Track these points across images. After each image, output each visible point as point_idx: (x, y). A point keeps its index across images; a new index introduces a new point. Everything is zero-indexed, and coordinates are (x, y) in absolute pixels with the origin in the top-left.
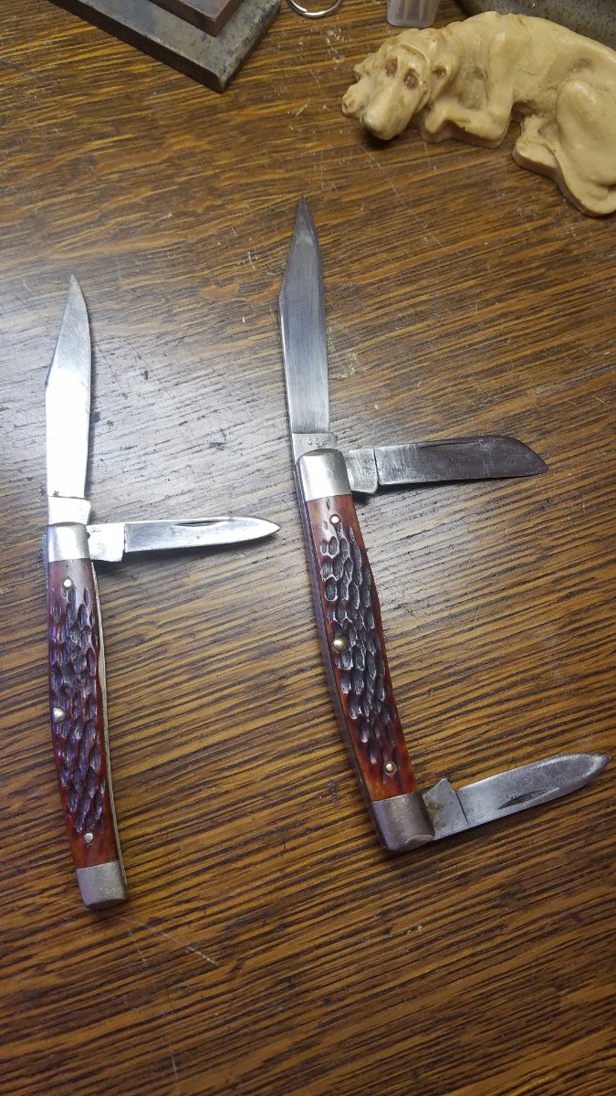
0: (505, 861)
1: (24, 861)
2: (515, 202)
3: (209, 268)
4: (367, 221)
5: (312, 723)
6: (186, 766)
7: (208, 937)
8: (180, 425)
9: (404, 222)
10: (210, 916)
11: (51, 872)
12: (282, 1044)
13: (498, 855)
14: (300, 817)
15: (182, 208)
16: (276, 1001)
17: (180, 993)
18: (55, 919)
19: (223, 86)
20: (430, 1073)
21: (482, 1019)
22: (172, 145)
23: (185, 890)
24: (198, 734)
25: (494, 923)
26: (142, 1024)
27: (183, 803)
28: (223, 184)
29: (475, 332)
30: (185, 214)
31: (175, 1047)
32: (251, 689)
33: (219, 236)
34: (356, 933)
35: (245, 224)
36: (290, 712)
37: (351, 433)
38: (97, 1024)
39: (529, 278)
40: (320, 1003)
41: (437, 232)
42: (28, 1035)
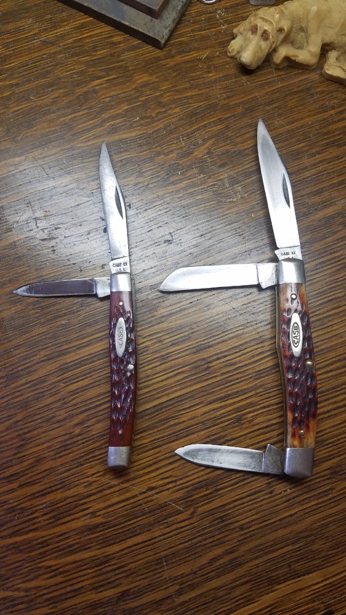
0: (332, 455)
1: (83, 459)
2: (324, 99)
3: (159, 146)
4: (244, 115)
5: (226, 385)
6: (162, 409)
7: (178, 496)
8: (148, 231)
9: (265, 114)
10: (178, 485)
11: (96, 465)
12: (218, 551)
13: (329, 452)
14: (222, 434)
15: (144, 114)
16: (215, 529)
17: (165, 525)
18: (100, 489)
19: (162, 46)
20: (297, 565)
21: (323, 537)
22: (137, 80)
23: (165, 472)
24: (167, 392)
25: (328, 488)
26: (146, 541)
27: (161, 428)
28: (165, 100)
29: (306, 171)
30: (146, 117)
31: (164, 553)
32: (192, 369)
33: (164, 128)
34: (255, 493)
35: (179, 120)
36: (214, 380)
37: (240, 230)
38: (124, 542)
39: (333, 141)
40: (238, 530)
41: (282, 118)
42: (89, 548)
